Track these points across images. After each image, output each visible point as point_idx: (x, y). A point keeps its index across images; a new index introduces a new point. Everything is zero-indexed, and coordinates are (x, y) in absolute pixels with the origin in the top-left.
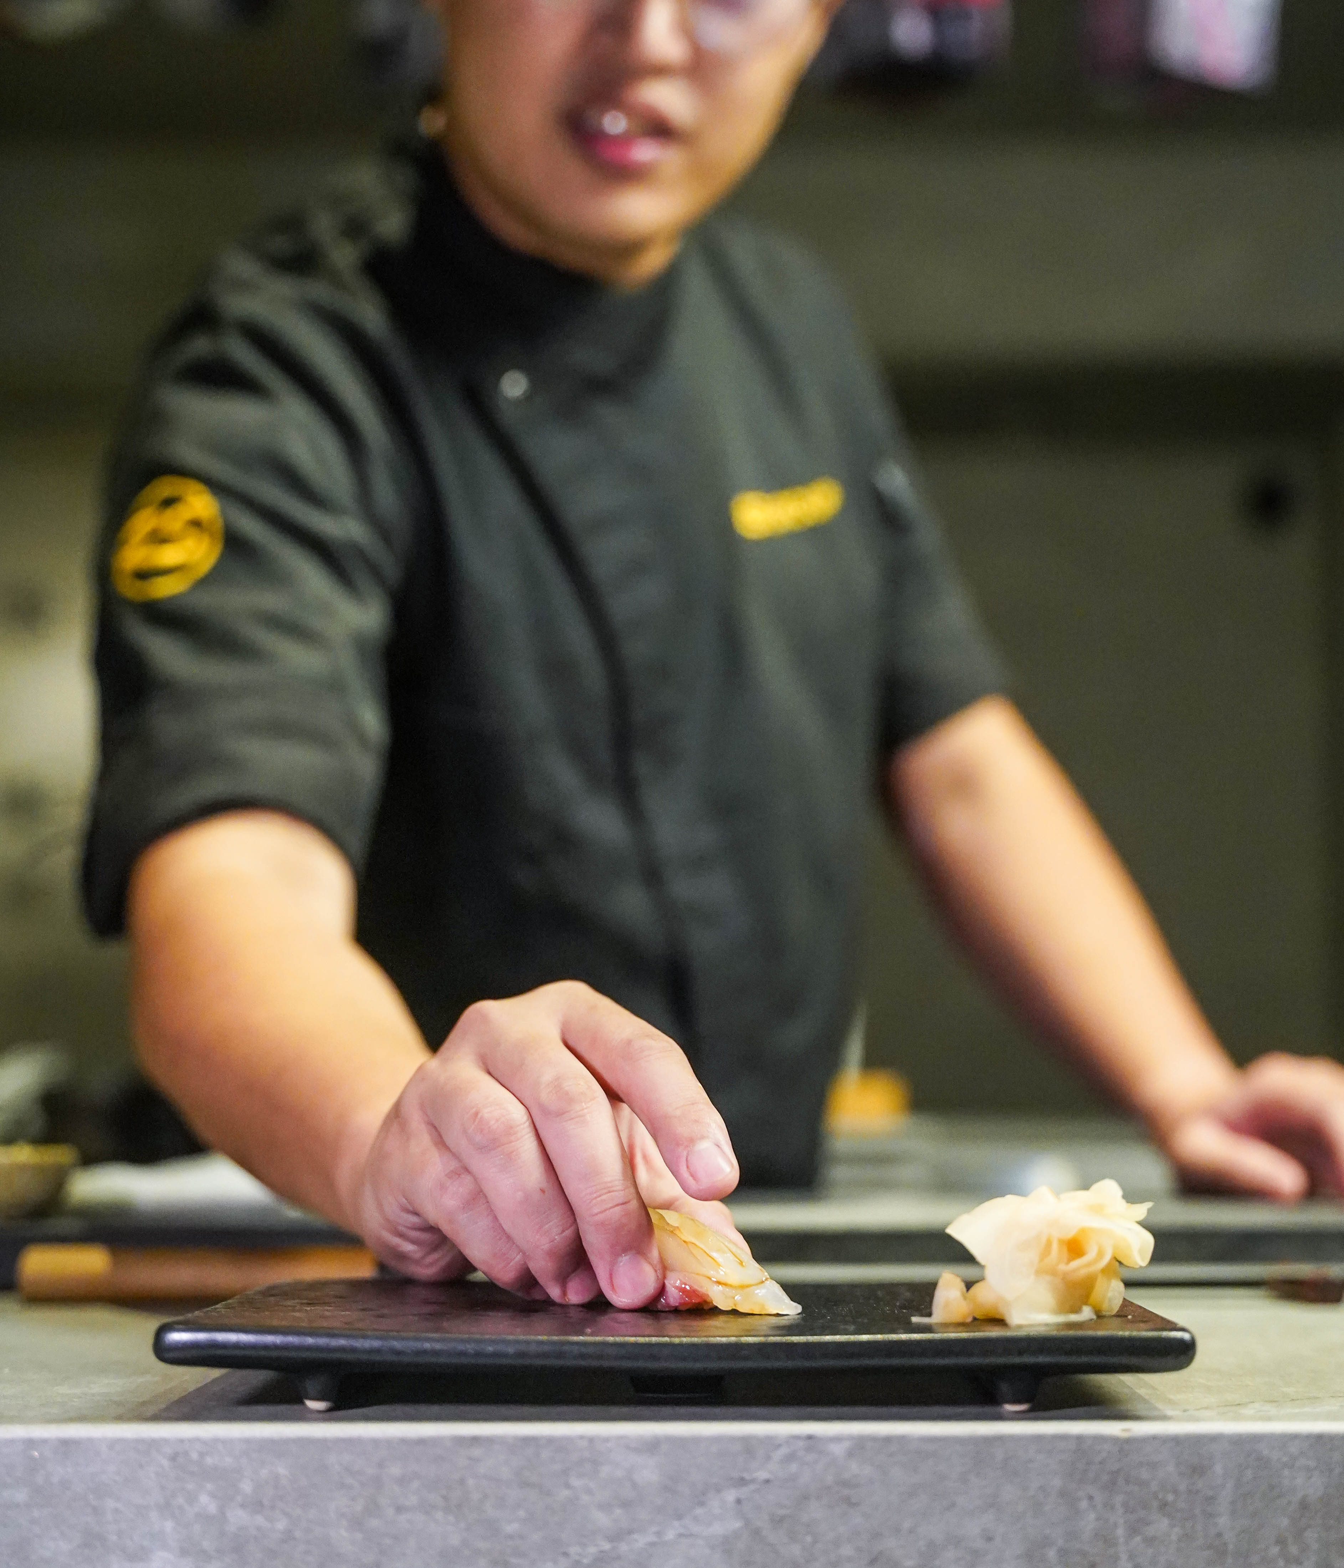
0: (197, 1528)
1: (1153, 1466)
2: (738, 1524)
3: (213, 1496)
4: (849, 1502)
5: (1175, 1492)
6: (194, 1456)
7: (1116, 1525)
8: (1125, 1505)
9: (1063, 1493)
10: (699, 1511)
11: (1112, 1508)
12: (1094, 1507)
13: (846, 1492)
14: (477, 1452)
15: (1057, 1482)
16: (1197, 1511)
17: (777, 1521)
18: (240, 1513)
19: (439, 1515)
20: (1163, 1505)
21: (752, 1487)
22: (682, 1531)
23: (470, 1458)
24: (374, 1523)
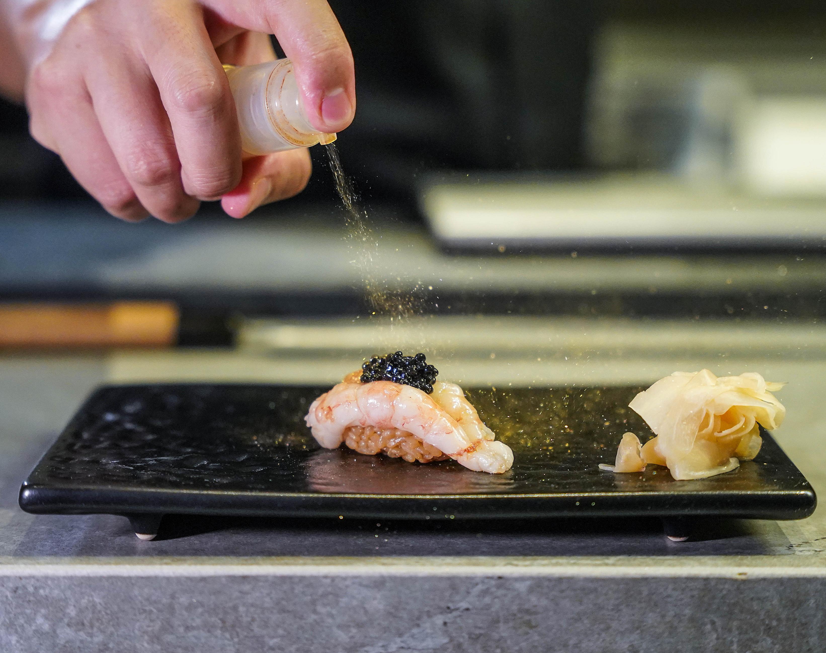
0: (35, 640)
1: (762, 600)
2: (445, 640)
3: (46, 617)
4: (529, 624)
5: (779, 620)
6: (31, 589)
7: (732, 642)
8: (739, 628)
9: (692, 619)
10: (415, 631)
11: (730, 631)
12: (716, 631)
13: (527, 617)
14: (247, 587)
15: (688, 612)
16: (794, 633)
17: (474, 638)
18: (68, 630)
19: (219, 632)
20: (769, 628)
21: (455, 614)
22: (403, 645)
23: (241, 592)
24: (169, 638)
